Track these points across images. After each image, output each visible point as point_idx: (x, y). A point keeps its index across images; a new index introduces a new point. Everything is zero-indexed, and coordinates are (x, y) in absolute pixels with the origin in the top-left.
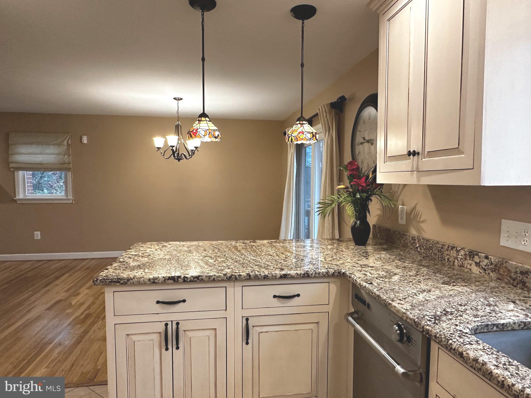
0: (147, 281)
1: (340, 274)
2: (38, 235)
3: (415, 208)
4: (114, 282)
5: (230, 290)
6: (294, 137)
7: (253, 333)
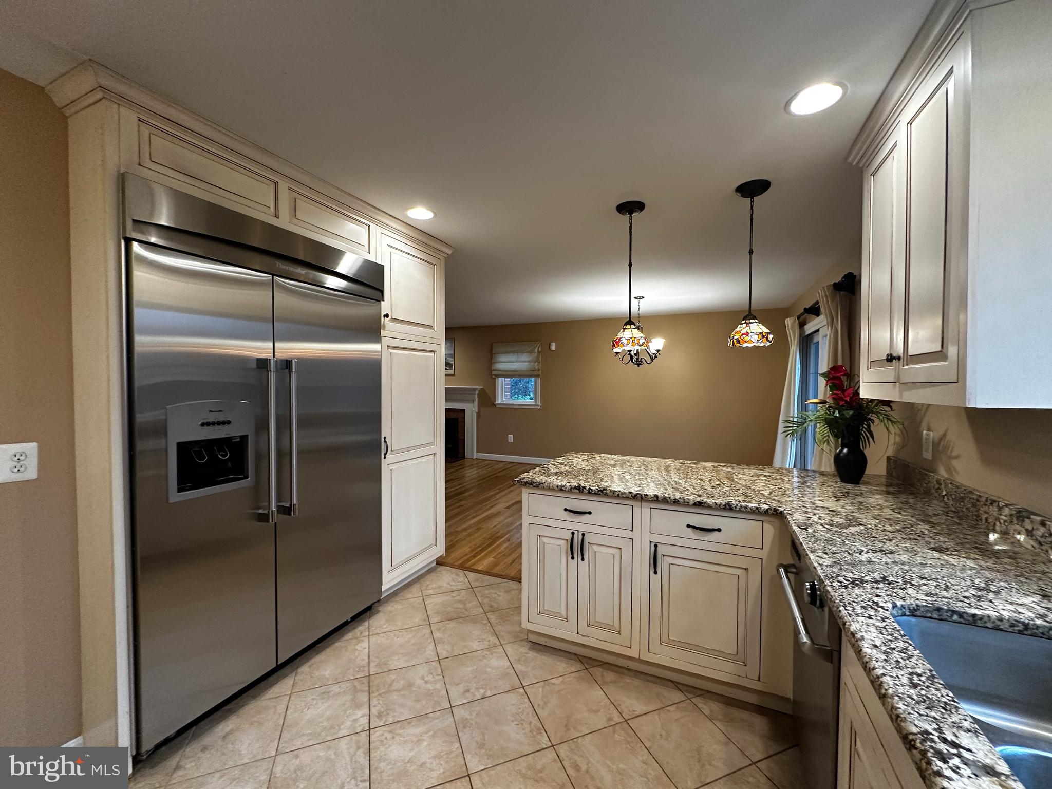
0: (556, 487)
1: (777, 513)
2: (511, 438)
3: (944, 435)
4: (528, 483)
5: (637, 510)
6: (735, 339)
7: (663, 563)
